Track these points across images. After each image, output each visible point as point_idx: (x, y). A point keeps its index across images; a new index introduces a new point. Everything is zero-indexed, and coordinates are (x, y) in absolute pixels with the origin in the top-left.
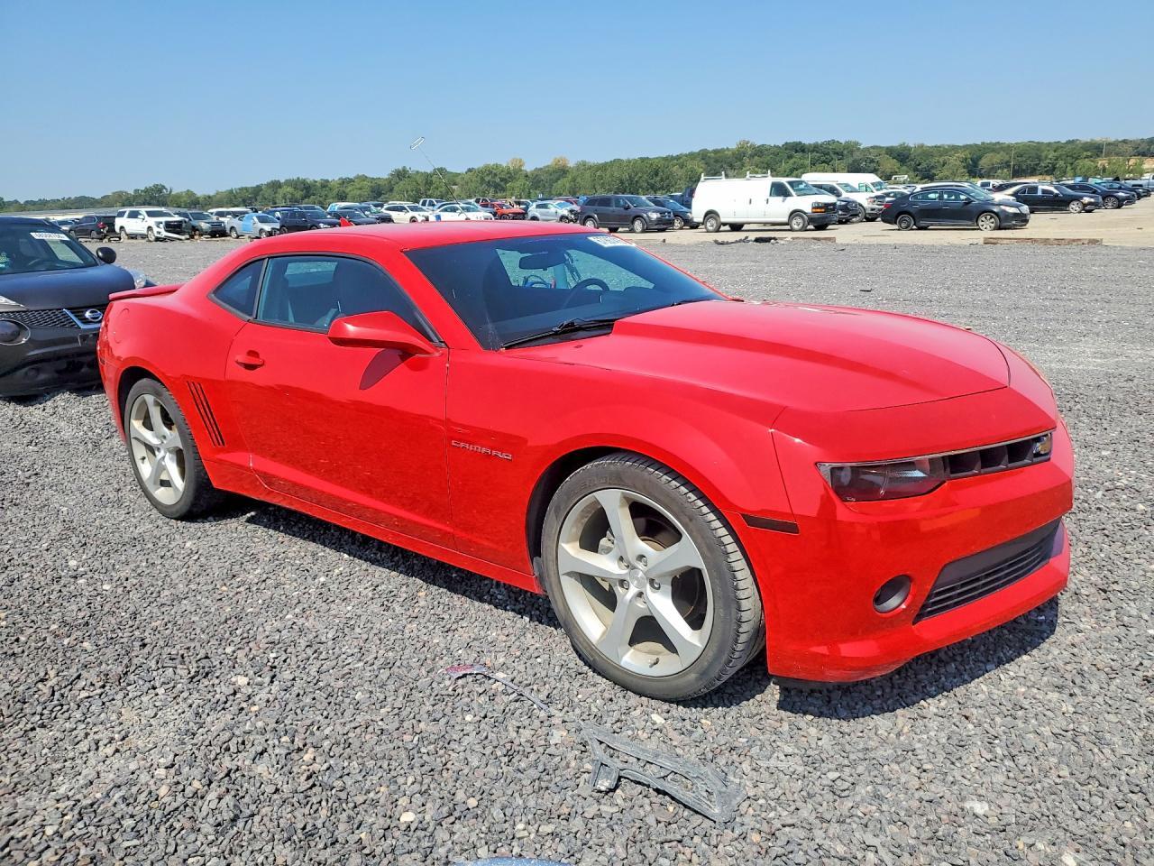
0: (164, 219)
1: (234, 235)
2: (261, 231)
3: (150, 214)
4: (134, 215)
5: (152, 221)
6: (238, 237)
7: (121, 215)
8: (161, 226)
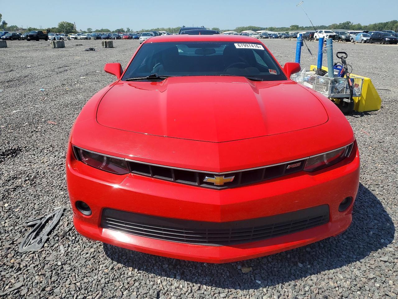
0: (329, 34)
1: (352, 41)
2: (363, 40)
3: (326, 32)
4: (320, 32)
5: (325, 35)
6: (353, 42)
7: (317, 32)
8: (328, 36)
